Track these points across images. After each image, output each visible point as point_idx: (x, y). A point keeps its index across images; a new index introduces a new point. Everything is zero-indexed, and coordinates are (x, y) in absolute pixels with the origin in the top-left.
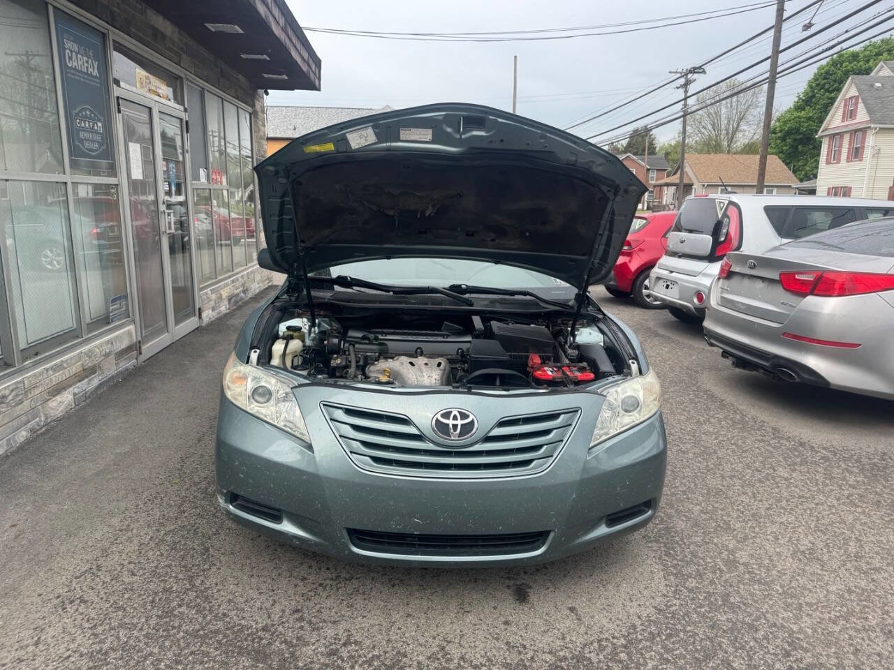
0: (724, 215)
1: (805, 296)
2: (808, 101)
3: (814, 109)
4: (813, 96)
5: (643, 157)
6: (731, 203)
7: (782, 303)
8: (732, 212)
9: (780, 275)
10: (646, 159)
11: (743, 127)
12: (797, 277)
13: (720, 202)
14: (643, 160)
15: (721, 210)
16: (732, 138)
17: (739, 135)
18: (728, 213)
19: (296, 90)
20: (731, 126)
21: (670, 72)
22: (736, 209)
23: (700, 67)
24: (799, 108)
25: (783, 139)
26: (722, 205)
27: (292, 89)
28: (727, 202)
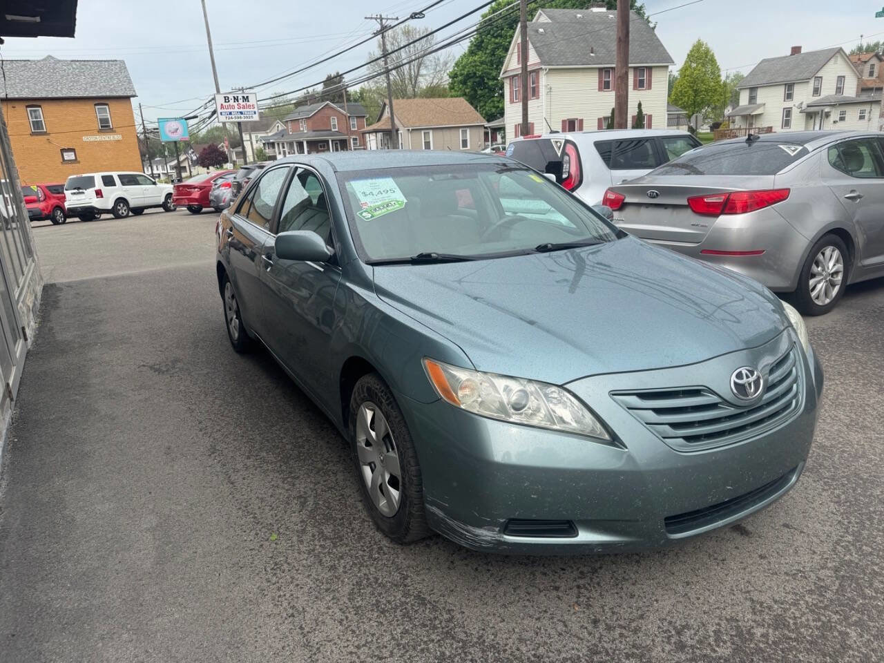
0: (564, 153)
1: (717, 216)
2: (479, 46)
3: (485, 54)
4: (482, 42)
5: (341, 104)
6: (567, 141)
7: (693, 225)
8: (570, 148)
9: (688, 200)
10: (346, 107)
11: (423, 71)
12: (706, 200)
13: (557, 142)
14: (342, 107)
15: (559, 148)
16: (416, 83)
17: (420, 79)
18: (567, 151)
19: (39, 37)
20: (412, 71)
21: (366, 18)
22: (572, 147)
23: (421, 13)
24: (473, 53)
25: (464, 82)
26: (559, 144)
27: (35, 35)
28: (564, 141)
